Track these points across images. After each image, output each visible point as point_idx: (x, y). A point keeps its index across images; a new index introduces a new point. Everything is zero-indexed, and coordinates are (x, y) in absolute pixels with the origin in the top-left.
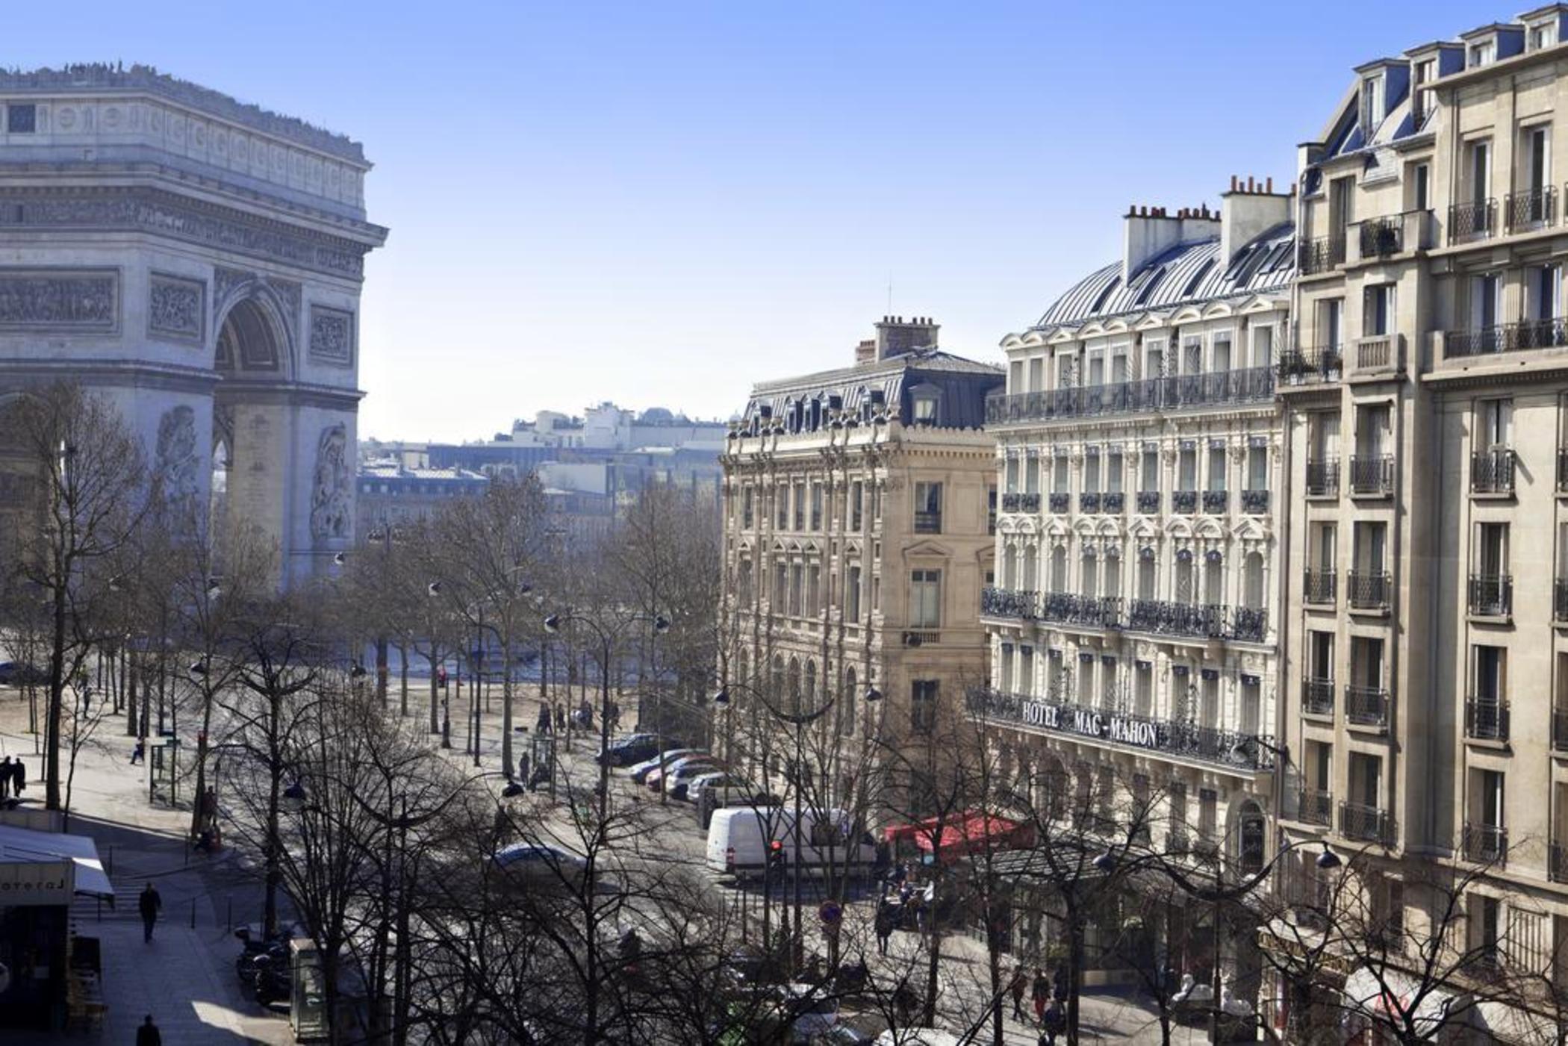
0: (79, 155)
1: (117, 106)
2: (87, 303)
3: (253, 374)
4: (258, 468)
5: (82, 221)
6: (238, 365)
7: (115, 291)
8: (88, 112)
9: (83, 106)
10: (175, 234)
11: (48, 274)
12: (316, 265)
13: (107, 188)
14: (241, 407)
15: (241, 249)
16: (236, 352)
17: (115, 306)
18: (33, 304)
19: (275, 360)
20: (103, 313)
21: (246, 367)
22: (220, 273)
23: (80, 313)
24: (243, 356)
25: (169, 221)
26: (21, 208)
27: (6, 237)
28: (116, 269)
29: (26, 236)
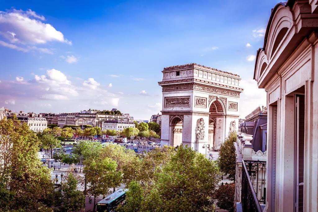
0: (185, 78)
1: (191, 70)
2: (186, 102)
3: (219, 113)
4: (220, 128)
5: (185, 89)
6: (217, 111)
7: (190, 100)
8: (187, 71)
9: (186, 71)
10: (200, 90)
11: (182, 97)
12: (230, 95)
13: (188, 83)
14: (217, 118)
15: (214, 93)
16: (217, 109)
17: (190, 102)
18: (179, 102)
19: (222, 110)
20: (188, 103)
21: (218, 112)
22: (210, 96)
23: (185, 103)
24: (218, 110)
25: (199, 88)
26: (177, 87)
27: (175, 92)
28: (190, 96)
29: (178, 92)
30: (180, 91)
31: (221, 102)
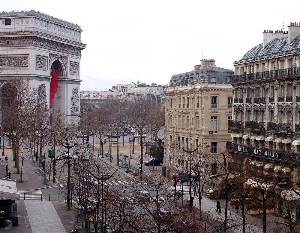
0: (20, 30)
1: (28, 19)
2: (22, 62)
5: (21, 44)
7: (28, 59)
8: (22, 20)
11: (16, 56)
12: (71, 53)
13: (26, 37)
15: (55, 50)
17: (28, 62)
18: (11, 62)
19: (63, 73)
20: (25, 64)
22: (50, 55)
23: (21, 64)
25: (40, 44)
26: (8, 42)
27: (5, 48)
28: (29, 54)
29: (10, 48)
30: (13, 48)
31: (61, 62)
